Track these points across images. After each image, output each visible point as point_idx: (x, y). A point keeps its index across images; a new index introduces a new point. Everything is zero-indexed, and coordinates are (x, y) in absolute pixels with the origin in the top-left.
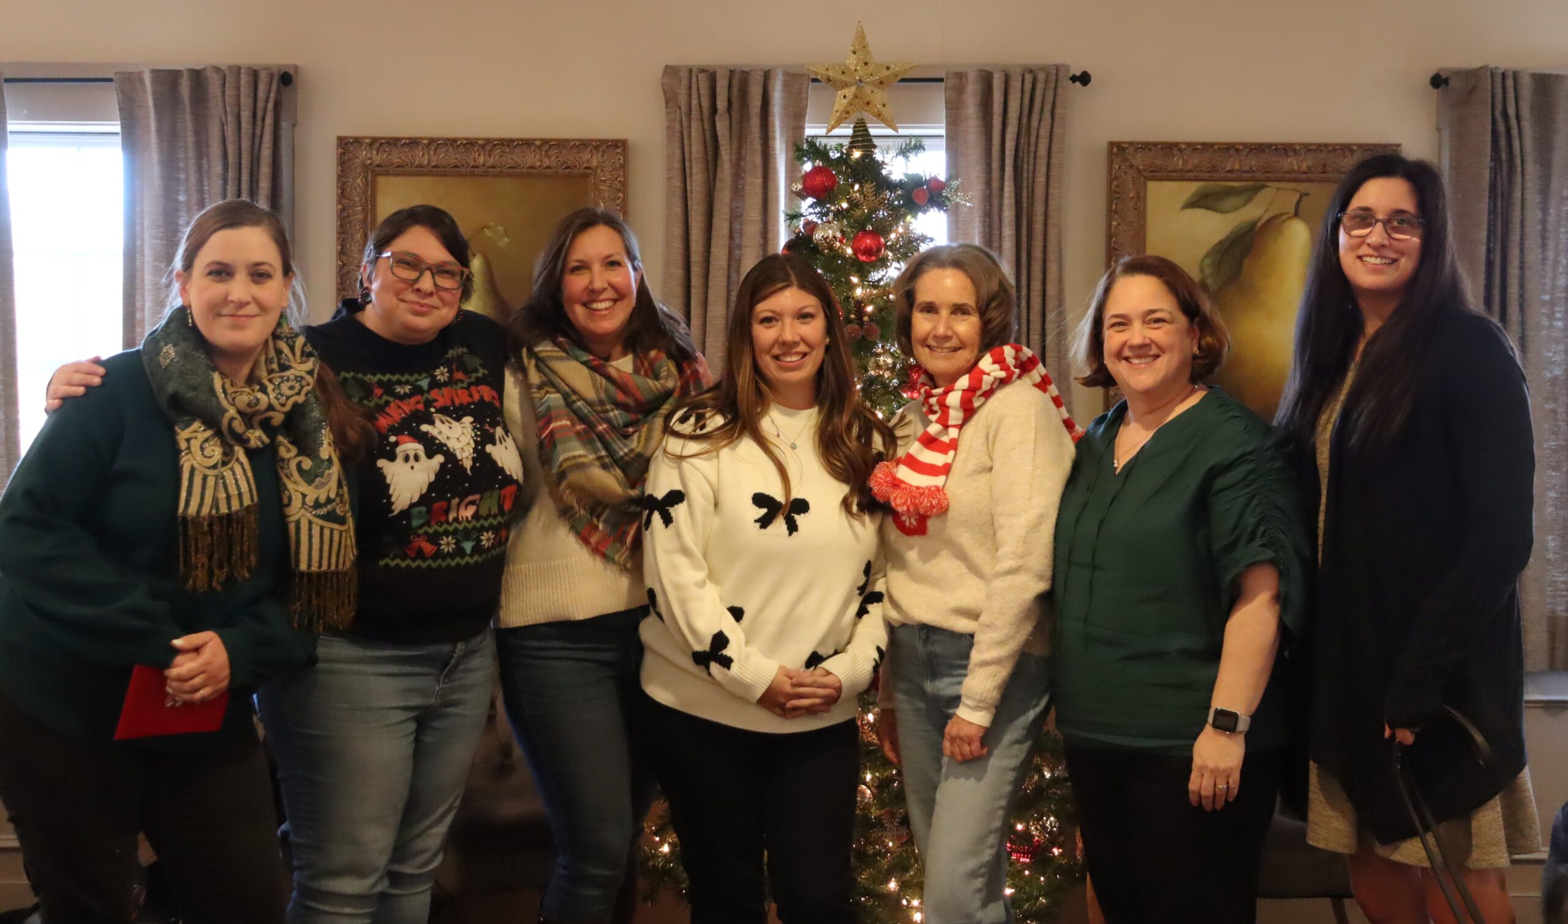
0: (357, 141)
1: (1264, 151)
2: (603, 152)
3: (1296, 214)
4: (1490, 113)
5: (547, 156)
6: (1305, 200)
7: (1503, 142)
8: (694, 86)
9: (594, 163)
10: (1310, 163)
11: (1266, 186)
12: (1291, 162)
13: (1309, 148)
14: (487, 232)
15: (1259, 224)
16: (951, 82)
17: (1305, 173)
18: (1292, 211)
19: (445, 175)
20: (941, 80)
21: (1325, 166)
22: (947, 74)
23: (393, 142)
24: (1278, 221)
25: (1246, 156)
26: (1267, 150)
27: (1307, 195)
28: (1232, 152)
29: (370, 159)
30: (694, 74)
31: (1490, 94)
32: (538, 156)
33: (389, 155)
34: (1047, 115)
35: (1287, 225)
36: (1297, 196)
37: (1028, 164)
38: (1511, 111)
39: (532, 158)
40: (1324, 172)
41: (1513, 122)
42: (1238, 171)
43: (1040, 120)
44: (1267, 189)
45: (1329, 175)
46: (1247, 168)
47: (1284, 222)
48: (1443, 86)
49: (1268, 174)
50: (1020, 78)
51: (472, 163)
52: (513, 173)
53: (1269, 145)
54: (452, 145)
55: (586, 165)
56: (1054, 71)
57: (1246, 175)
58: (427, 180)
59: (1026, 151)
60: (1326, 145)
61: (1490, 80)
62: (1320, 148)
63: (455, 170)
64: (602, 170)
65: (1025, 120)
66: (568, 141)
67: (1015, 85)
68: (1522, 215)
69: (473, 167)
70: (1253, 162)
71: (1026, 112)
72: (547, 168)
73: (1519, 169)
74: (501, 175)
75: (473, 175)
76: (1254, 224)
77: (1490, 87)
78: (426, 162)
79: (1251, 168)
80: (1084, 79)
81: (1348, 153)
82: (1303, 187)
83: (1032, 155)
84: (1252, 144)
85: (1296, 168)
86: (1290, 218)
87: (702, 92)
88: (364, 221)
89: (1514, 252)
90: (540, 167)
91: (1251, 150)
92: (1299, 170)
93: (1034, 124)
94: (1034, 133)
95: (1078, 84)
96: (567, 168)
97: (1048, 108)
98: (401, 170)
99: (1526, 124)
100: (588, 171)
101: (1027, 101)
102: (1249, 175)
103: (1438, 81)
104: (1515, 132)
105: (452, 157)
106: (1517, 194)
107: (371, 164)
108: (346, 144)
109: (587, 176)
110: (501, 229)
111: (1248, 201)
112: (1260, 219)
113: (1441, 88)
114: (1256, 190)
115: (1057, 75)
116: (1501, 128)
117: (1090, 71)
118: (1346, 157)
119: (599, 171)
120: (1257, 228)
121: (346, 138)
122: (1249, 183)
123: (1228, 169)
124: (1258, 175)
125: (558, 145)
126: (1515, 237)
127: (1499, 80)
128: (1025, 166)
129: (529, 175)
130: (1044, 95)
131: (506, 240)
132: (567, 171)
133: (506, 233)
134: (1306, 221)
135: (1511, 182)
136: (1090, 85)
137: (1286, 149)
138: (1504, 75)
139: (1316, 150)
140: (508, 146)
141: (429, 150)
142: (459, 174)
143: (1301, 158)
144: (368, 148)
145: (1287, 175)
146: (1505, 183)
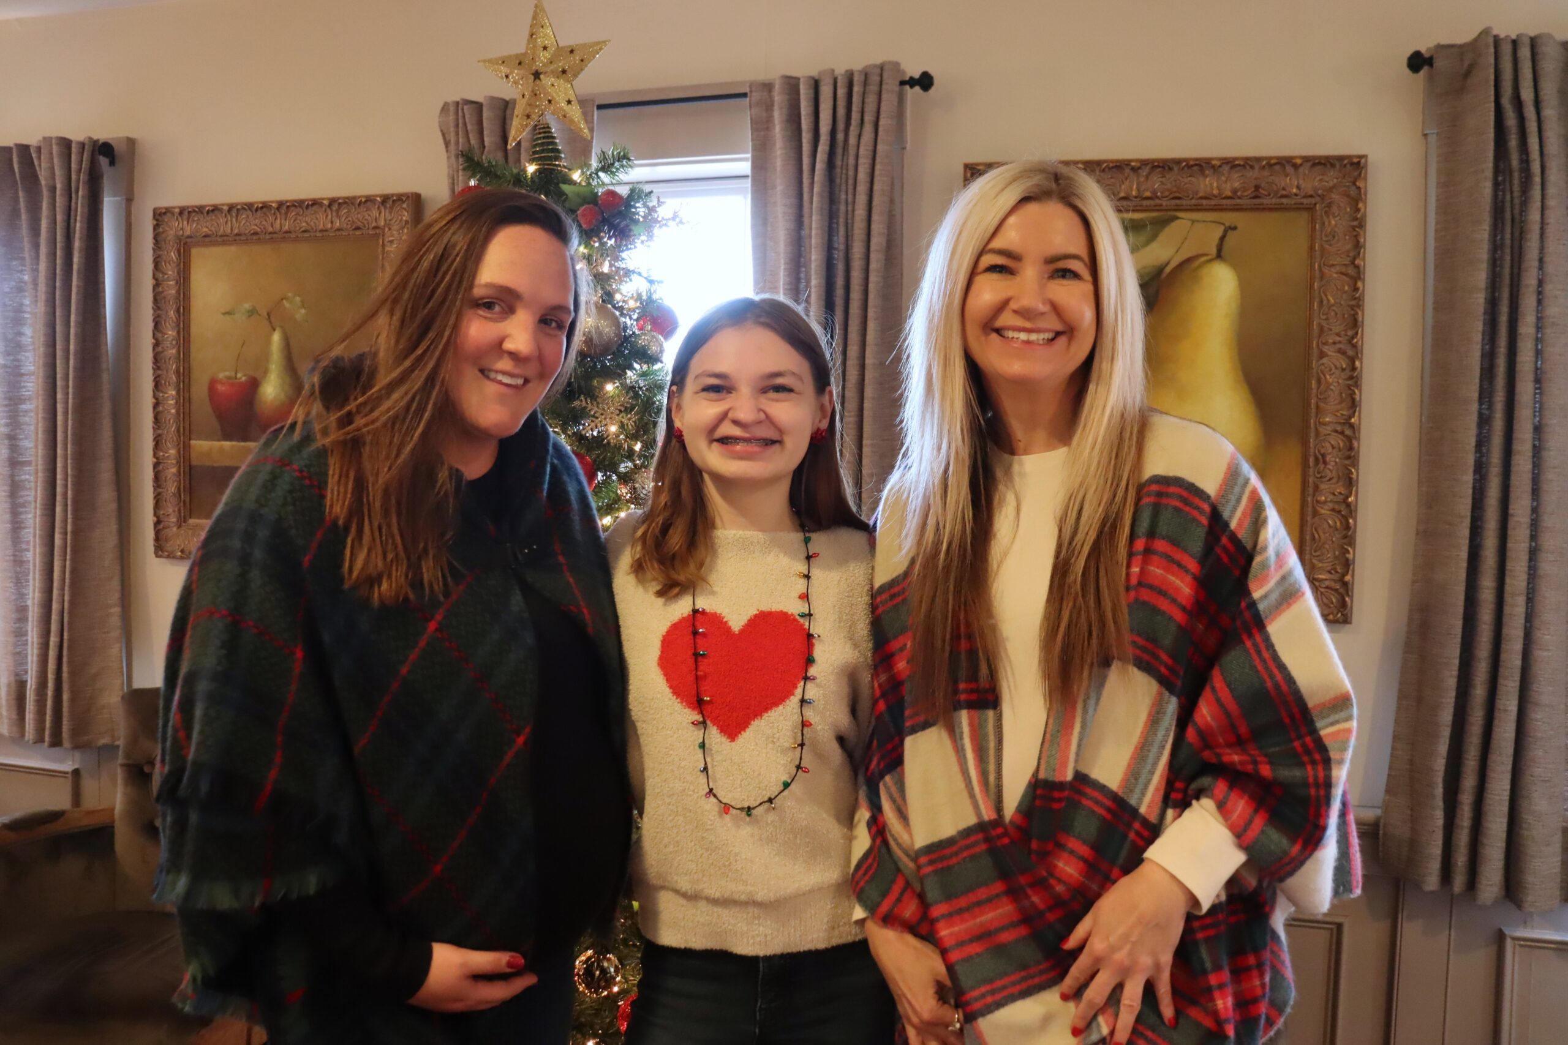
0: (168, 211)
1: (1171, 169)
2: (391, 208)
3: (1219, 256)
4: (1492, 98)
5: (338, 217)
6: (1232, 236)
7: (1513, 142)
8: (461, 121)
9: (382, 223)
10: (1236, 185)
11: (1177, 218)
12: (1207, 184)
13: (1231, 164)
14: (286, 304)
15: (1168, 270)
16: (755, 96)
17: (1227, 198)
18: (1214, 251)
19: (246, 242)
20: (744, 95)
21: (1257, 188)
22: (751, 86)
23: (200, 210)
24: (1196, 263)
25: (1147, 177)
26: (1176, 169)
27: (1235, 228)
28: (1127, 171)
29: (182, 229)
30: (460, 106)
31: (1492, 71)
32: (330, 217)
33: (198, 224)
34: (868, 129)
35: (1205, 271)
36: (1219, 231)
37: (847, 194)
38: (1527, 95)
39: (322, 220)
40: (1256, 197)
41: (1530, 111)
42: (1136, 197)
43: (860, 136)
44: (1177, 222)
45: (1266, 201)
46: (1148, 194)
47: (1200, 266)
48: (1426, 68)
49: (1178, 202)
50: (831, 81)
51: (270, 229)
52: (307, 235)
53: (1178, 162)
54: (250, 210)
55: (374, 224)
56: (878, 71)
57: (1145, 203)
58: (233, 249)
59: (844, 176)
60: (1258, 159)
61: (1492, 50)
62: (1246, 164)
63: (255, 237)
64: (390, 229)
65: (840, 136)
66: (354, 198)
67: (826, 91)
68: (1542, 249)
69: (270, 233)
70: (1156, 183)
71: (841, 126)
72: (339, 230)
73: (1537, 179)
74: (296, 240)
75: (272, 240)
76: (1160, 270)
77: (1492, 61)
78: (229, 231)
79: (1154, 192)
80: (925, 81)
81: (1289, 169)
82: (1229, 218)
83: (851, 182)
84: (1153, 161)
85: (1215, 192)
86: (1211, 261)
87: (469, 127)
88: (178, 297)
89: (1528, 302)
90: (331, 228)
91: (1154, 167)
92: (1220, 194)
93: (852, 140)
94: (852, 151)
95: (917, 89)
96: (358, 228)
97: (869, 118)
98: (209, 240)
99: (1550, 112)
100: (378, 231)
101: (841, 111)
102: (1152, 202)
103: (1417, 62)
104: (1532, 126)
105: (251, 223)
106: (1534, 216)
107: (182, 236)
108: (160, 214)
109: (376, 236)
110: (298, 299)
111: (1153, 238)
112: (1168, 263)
113: (1422, 73)
114: (1162, 223)
115: (881, 76)
116: (1511, 121)
117: (932, 72)
118: (1287, 176)
119: (387, 229)
120: (1164, 275)
121: (160, 208)
122: (1154, 214)
123: (1122, 195)
124: (1164, 202)
125: (345, 203)
126: (1530, 280)
127: (1506, 49)
128: (843, 196)
129: (322, 236)
130: (863, 103)
131: (303, 311)
132: (358, 233)
133: (303, 306)
134: (1235, 266)
135: (1525, 203)
136: (933, 89)
137: (1200, 166)
138: (1515, 43)
139: (1244, 166)
140: (301, 207)
141: (232, 216)
142: (259, 241)
143: (1223, 178)
144: (180, 219)
145: (1204, 202)
146: (1517, 201)
